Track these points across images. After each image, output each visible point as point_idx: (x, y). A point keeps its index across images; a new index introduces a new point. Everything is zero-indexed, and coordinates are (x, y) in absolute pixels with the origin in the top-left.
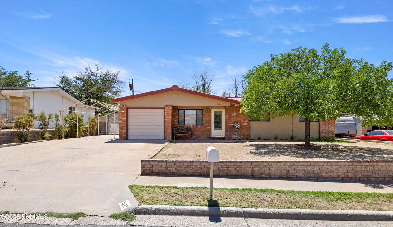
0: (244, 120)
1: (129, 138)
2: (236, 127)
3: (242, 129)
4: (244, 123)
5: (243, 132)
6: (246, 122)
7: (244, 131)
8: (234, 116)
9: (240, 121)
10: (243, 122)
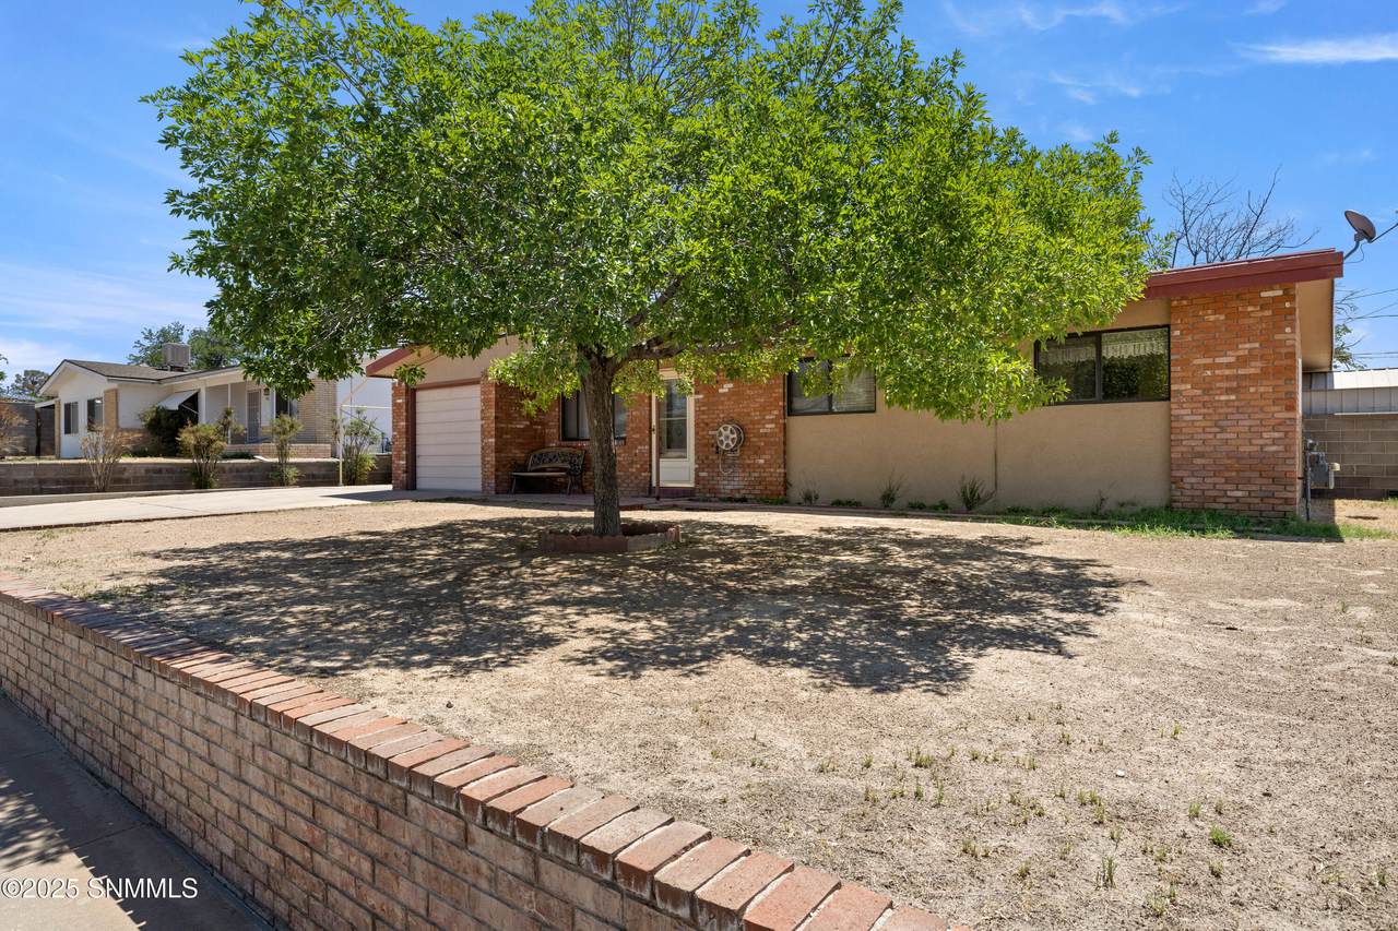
0: (764, 409)
1: (418, 487)
2: (722, 442)
3: (756, 453)
4: (763, 422)
5: (760, 466)
6: (771, 421)
7: (762, 461)
8: (724, 394)
9: (748, 414)
10: (759, 422)
